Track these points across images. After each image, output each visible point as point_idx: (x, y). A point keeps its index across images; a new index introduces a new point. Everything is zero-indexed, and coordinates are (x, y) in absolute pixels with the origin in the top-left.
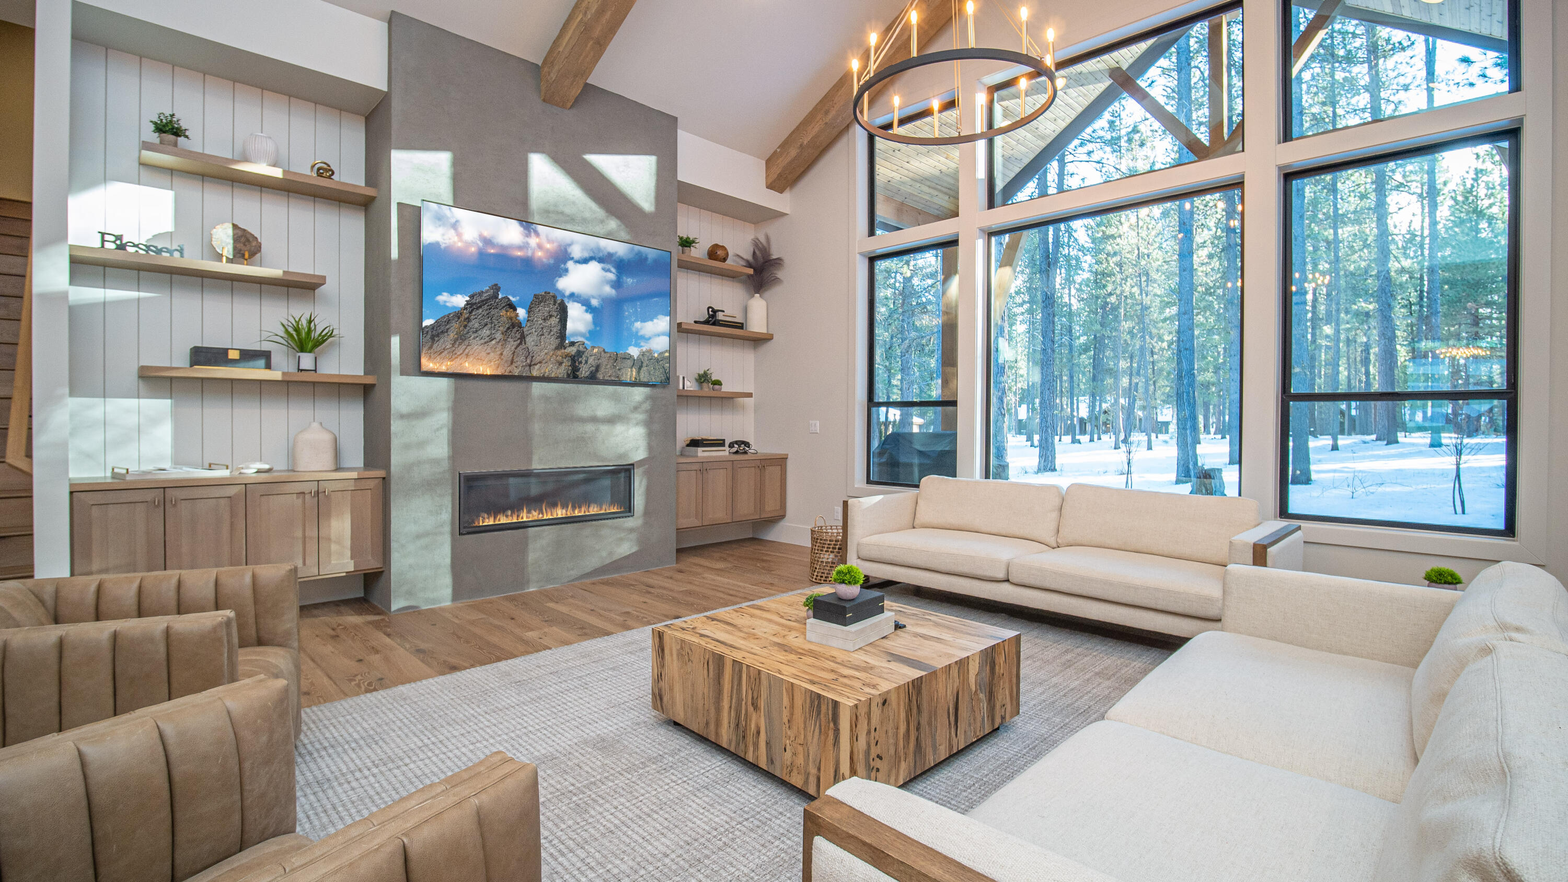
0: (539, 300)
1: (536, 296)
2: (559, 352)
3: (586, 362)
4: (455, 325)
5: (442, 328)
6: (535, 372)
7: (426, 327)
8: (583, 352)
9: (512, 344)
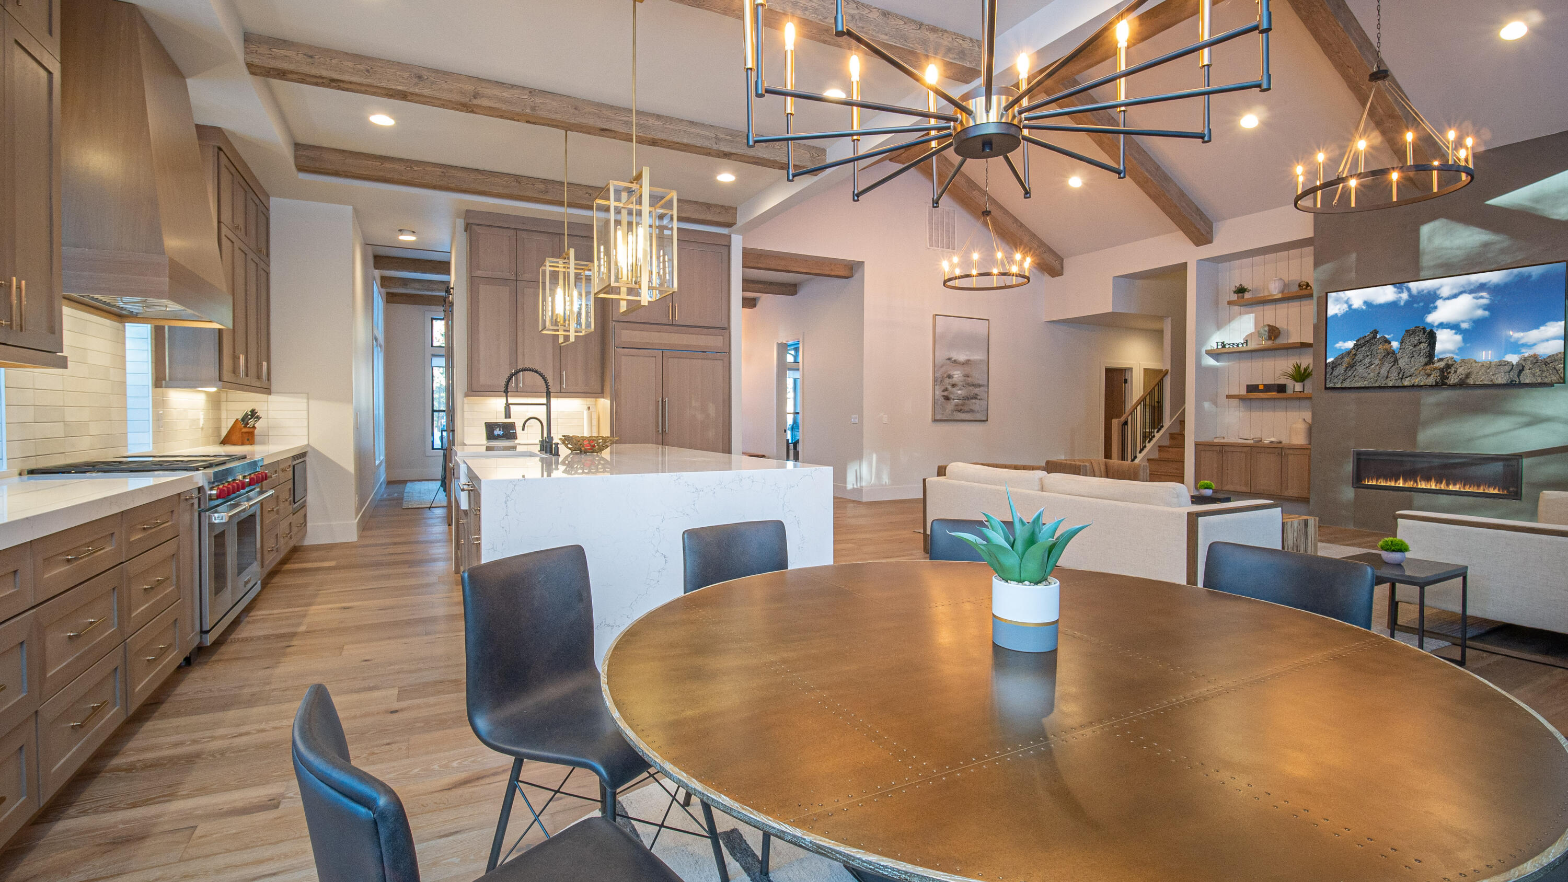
0: (1410, 333)
1: (1407, 331)
2: (1428, 367)
3: (1455, 372)
4: (1346, 360)
5: (1339, 362)
6: (1406, 383)
7: (1329, 363)
8: (1452, 365)
9: (1386, 366)
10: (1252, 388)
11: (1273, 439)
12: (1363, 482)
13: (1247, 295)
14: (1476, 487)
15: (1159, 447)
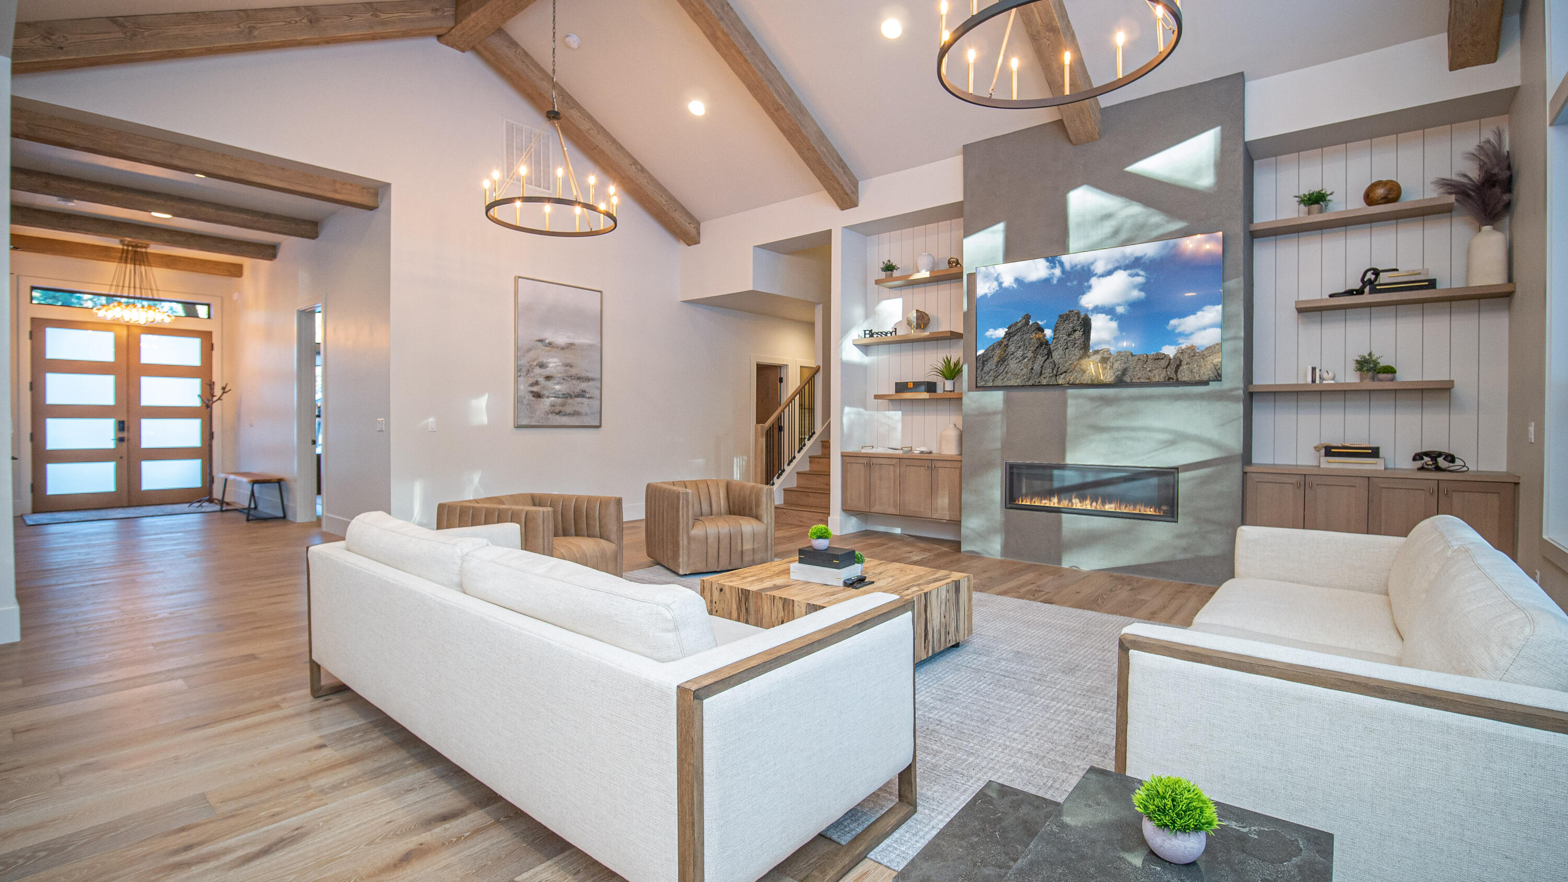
0: (1064, 319)
1: (1061, 316)
2: (1083, 361)
3: (1112, 367)
4: (998, 351)
5: (990, 355)
6: (1060, 381)
7: (979, 356)
8: (1108, 358)
9: (1040, 359)
10: (901, 387)
11: (923, 449)
12: (1017, 502)
13: (896, 274)
14: (1132, 507)
15: (810, 457)
